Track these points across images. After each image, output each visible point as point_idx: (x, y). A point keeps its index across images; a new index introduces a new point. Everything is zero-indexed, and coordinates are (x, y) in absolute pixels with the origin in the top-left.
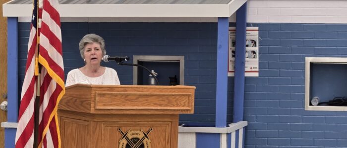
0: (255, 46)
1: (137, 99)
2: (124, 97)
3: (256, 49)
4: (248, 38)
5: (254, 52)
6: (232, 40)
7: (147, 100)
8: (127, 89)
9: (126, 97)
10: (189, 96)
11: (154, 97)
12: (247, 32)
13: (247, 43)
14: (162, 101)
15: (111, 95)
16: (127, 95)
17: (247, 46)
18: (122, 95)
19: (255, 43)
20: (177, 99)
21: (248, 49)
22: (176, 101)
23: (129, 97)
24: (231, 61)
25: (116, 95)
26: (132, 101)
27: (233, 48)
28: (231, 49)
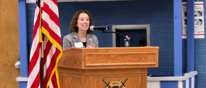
0: (201, 16)
1: (116, 57)
2: (106, 56)
3: (202, 18)
4: (196, 10)
5: (201, 20)
6: (184, 12)
7: (123, 58)
8: (108, 51)
9: (108, 56)
10: (154, 54)
11: (129, 56)
12: (195, 6)
13: (195, 14)
14: (134, 58)
15: (97, 55)
16: (109, 55)
17: (196, 16)
18: (105, 55)
19: (201, 13)
20: (146, 57)
21: (196, 18)
22: (144, 58)
23: (110, 56)
24: (184, 27)
25: (100, 55)
26: (112, 59)
27: (186, 18)
28: (184, 18)
